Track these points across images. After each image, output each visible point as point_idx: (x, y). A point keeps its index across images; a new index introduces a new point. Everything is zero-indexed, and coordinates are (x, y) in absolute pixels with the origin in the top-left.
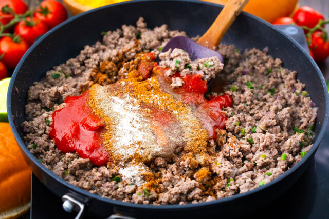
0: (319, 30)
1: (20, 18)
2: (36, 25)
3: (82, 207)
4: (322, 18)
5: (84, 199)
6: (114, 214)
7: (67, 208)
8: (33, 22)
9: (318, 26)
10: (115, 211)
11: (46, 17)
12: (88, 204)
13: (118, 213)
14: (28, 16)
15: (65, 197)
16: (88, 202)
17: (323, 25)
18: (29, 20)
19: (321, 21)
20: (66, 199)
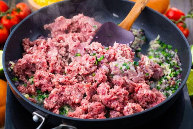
0: (181, 22)
1: (4, 14)
2: (13, 18)
3: (44, 119)
4: (183, 15)
5: (45, 115)
6: (62, 123)
7: (35, 119)
8: (11, 16)
9: (180, 19)
10: (63, 122)
11: (19, 13)
12: (47, 118)
13: (64, 123)
14: (8, 13)
15: (34, 113)
16: (47, 117)
17: (184, 19)
18: (8, 15)
19: (182, 17)
20: (35, 114)
